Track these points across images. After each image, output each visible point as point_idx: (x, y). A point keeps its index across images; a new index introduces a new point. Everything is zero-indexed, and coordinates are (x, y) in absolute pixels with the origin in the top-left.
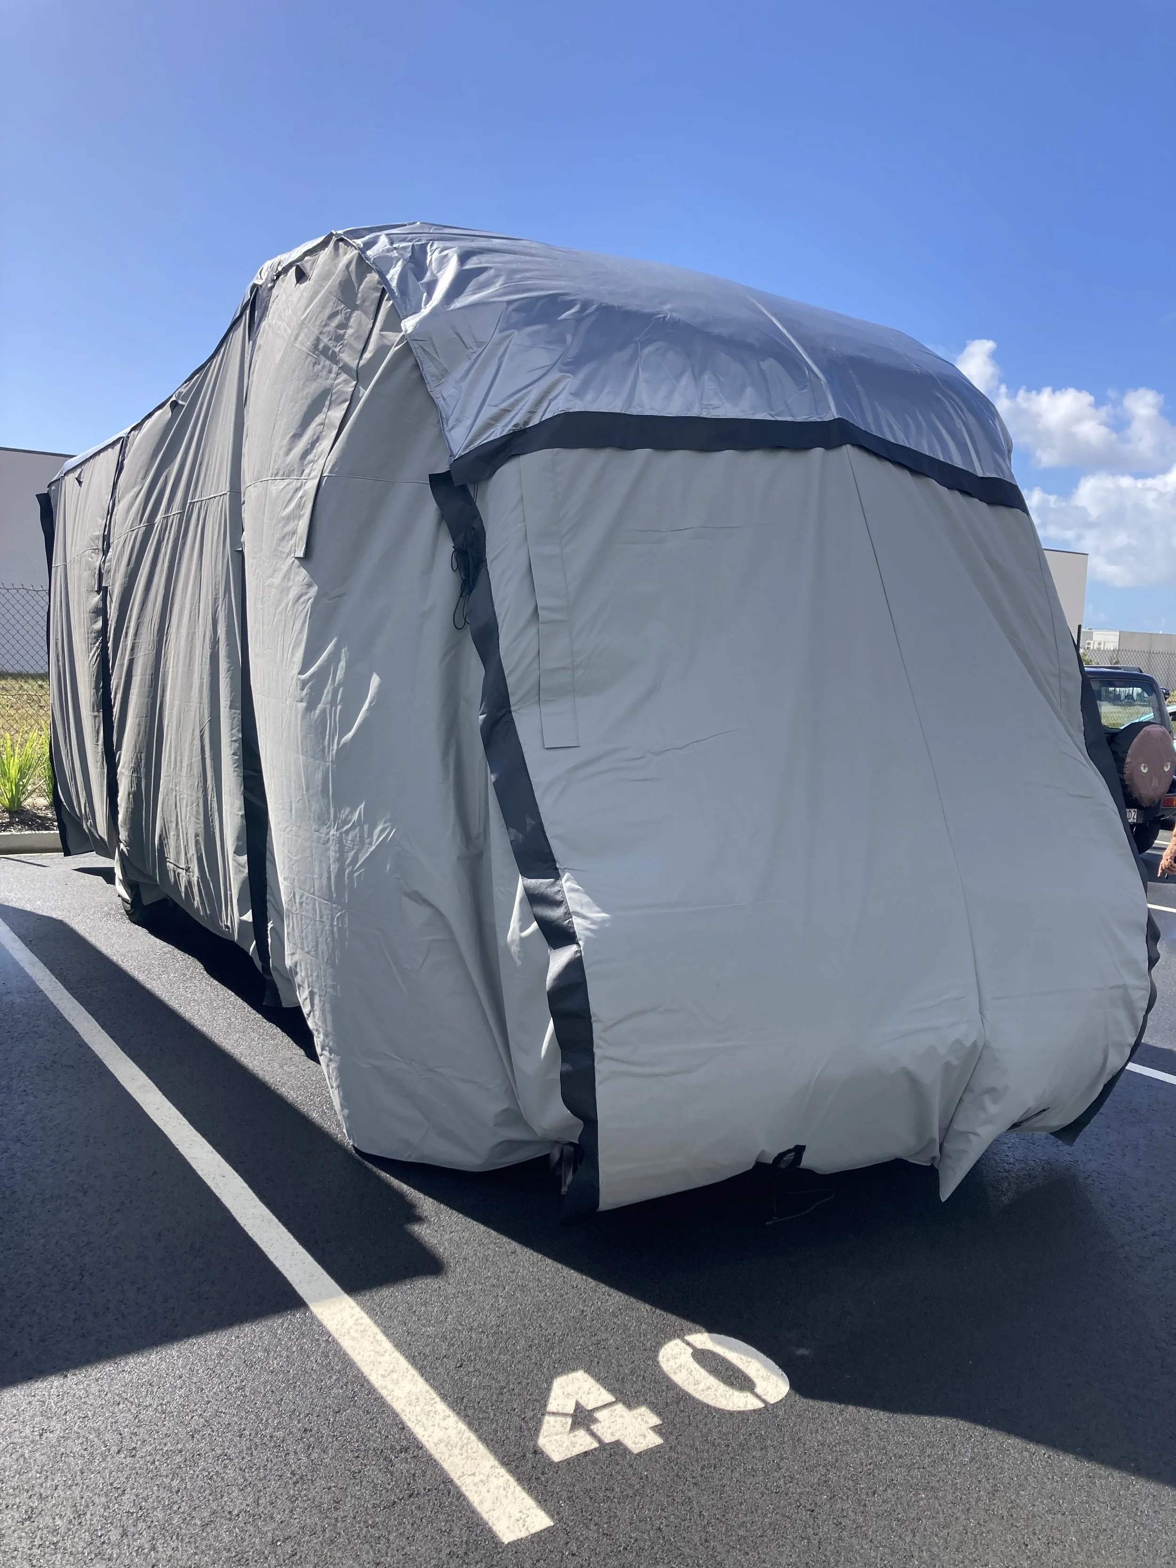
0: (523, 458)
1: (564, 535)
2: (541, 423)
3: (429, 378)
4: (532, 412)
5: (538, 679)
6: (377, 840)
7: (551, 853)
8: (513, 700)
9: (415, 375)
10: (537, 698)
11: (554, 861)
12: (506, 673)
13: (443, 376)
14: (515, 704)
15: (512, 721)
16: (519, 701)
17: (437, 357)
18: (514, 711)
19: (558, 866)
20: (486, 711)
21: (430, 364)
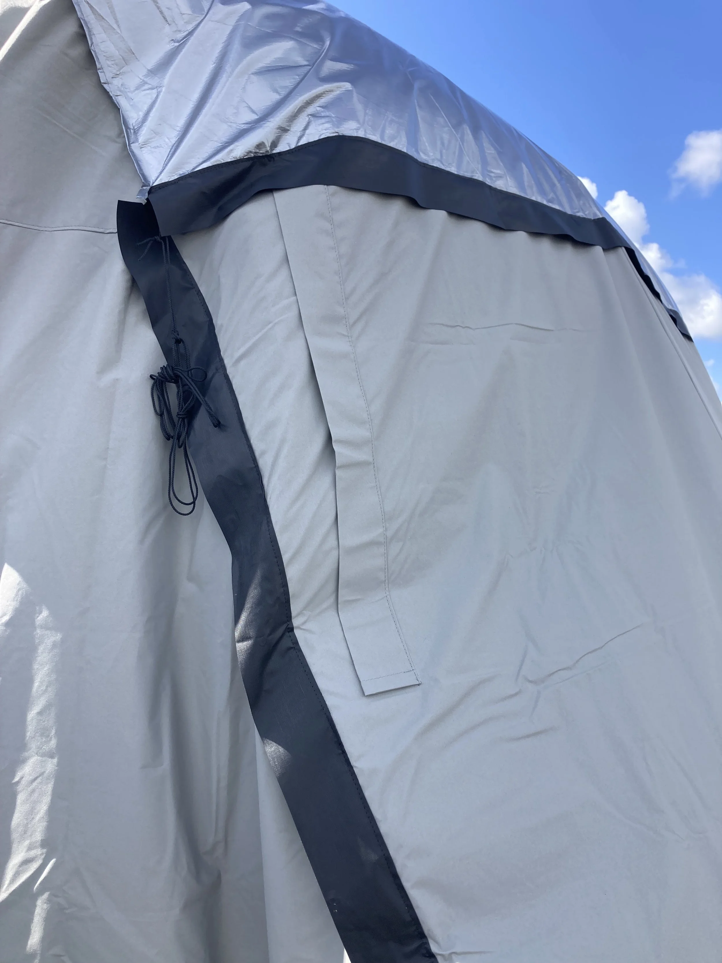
0: (281, 197)
1: (355, 323)
2: (299, 150)
3: (102, 61)
4: (284, 130)
5: (336, 565)
6: (13, 881)
7: (415, 922)
8: (295, 608)
9: (77, 51)
10: (332, 599)
11: (421, 935)
12: (285, 558)
13: (126, 62)
14: (298, 615)
15: (295, 646)
16: (305, 608)
17: (115, 26)
18: (298, 628)
19: (434, 948)
20: (252, 633)
21: (104, 36)
